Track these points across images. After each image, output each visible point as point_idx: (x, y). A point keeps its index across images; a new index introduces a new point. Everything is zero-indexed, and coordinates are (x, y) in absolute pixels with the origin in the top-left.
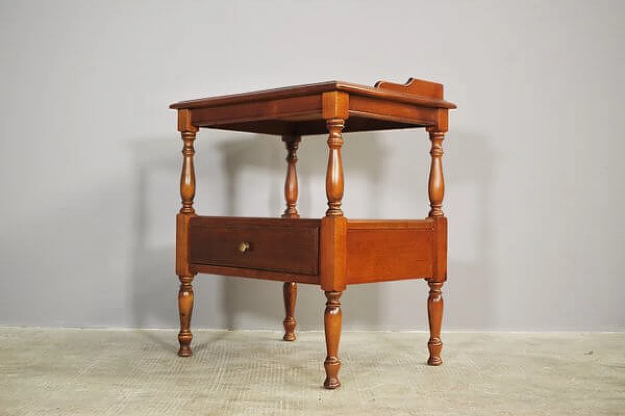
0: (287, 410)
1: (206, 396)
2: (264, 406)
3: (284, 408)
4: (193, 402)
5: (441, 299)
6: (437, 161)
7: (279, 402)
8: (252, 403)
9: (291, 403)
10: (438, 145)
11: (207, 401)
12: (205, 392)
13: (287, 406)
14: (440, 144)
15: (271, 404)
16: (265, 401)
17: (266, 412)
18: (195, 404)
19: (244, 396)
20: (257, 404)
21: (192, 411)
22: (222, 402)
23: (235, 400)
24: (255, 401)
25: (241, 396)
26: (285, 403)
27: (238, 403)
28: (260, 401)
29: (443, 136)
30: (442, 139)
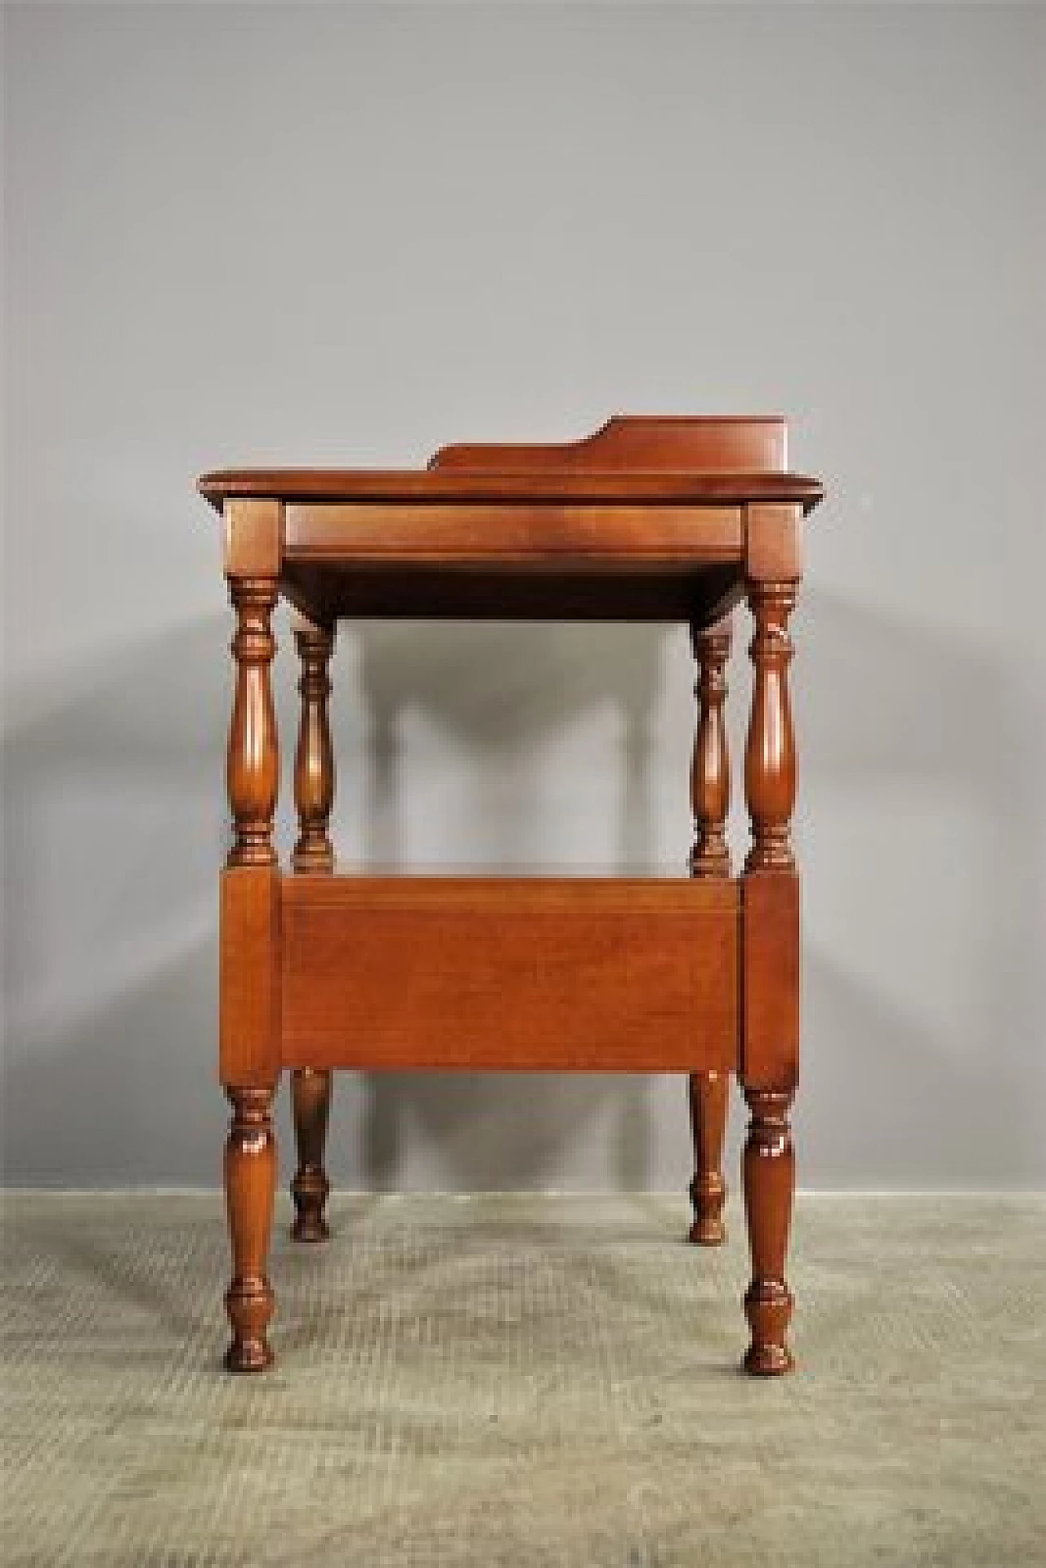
0: (393, 1456)
1: (151, 1412)
2: (325, 1444)
3: (387, 1447)
4: (110, 1431)
5: (789, 1150)
6: (772, 679)
7: (372, 1430)
8: (290, 1434)
9: (406, 1432)
10: (773, 627)
11: (152, 1429)
12: (153, 1396)
13: (396, 1441)
14: (783, 625)
15: (349, 1436)
16: (329, 1426)
17: (329, 1463)
18: (117, 1437)
19: (268, 1406)
20: (305, 1434)
21: (102, 1461)
22: (197, 1429)
23: (239, 1423)
24: (299, 1425)
25: (259, 1410)
26: (387, 1433)
27: (245, 1434)
28: (314, 1426)
29: (791, 595)
30: (789, 609)
